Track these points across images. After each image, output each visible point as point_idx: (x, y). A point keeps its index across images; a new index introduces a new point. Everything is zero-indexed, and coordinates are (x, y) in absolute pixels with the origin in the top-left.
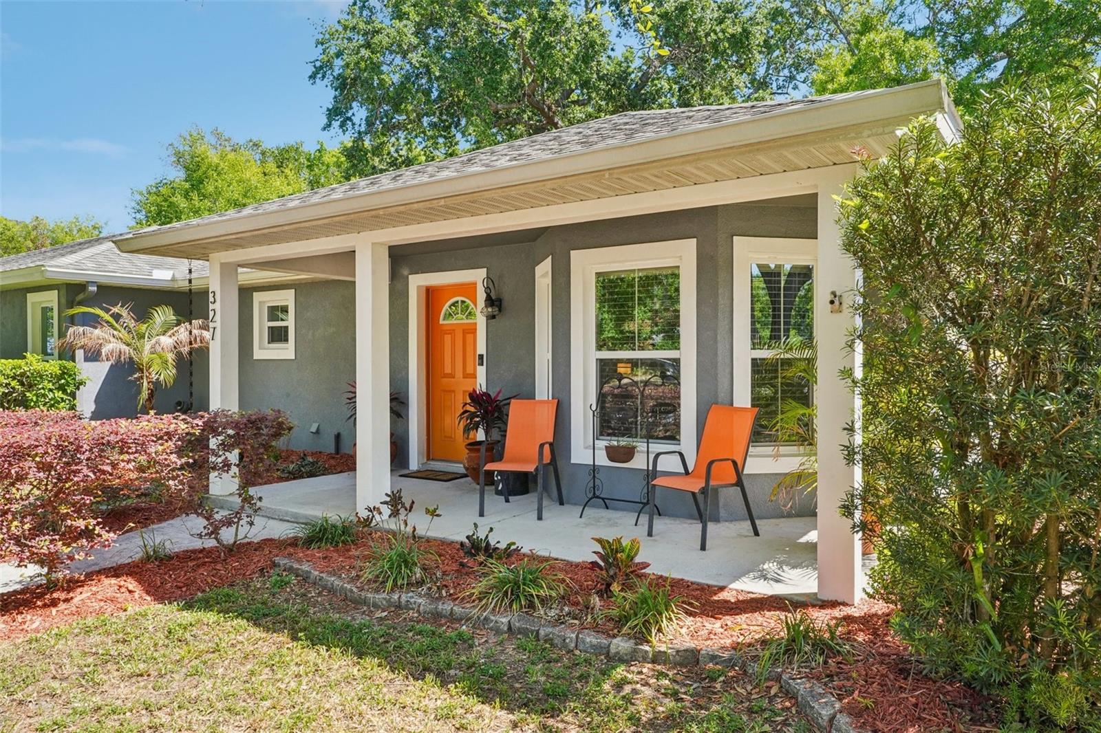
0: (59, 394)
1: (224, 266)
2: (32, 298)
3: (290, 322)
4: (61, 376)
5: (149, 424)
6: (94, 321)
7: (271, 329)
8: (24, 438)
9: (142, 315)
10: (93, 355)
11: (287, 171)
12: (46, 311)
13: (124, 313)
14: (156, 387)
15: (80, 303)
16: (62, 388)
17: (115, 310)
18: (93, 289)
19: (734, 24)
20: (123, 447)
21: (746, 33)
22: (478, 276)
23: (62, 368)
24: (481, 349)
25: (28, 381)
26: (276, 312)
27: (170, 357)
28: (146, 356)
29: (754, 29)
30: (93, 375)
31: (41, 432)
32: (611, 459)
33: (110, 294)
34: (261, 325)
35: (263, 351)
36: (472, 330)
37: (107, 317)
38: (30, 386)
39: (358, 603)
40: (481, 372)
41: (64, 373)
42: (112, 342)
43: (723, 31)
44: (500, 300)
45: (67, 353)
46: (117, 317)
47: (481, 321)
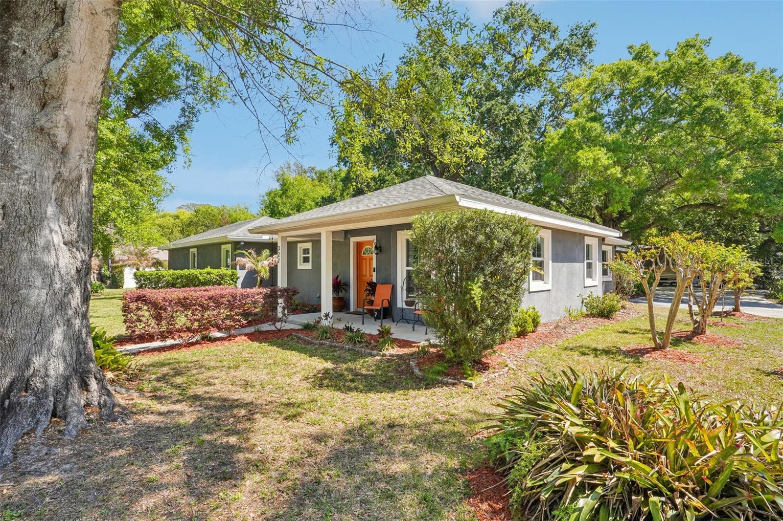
0: (231, 282)
1: (282, 237)
2: (223, 247)
3: (310, 255)
4: (232, 276)
5: (255, 290)
6: (243, 256)
7: (304, 257)
8: (224, 292)
9: (259, 253)
10: (243, 268)
11: (323, 184)
12: (227, 251)
13: (253, 252)
14: (262, 280)
15: (239, 249)
16: (232, 280)
17: (250, 251)
18: (242, 243)
19: (513, 115)
20: (248, 296)
21: (519, 120)
22: (373, 238)
23: (232, 272)
24: (374, 266)
25: (222, 277)
26: (306, 251)
27: (268, 268)
28: (259, 268)
29: (523, 118)
30: (241, 274)
31: (228, 291)
32: (407, 305)
33: (248, 245)
34: (300, 256)
35: (301, 266)
36: (371, 259)
37: (247, 253)
38: (222, 279)
39: (311, 343)
40: (374, 274)
41: (233, 274)
42: (248, 262)
43: (508, 119)
44: (380, 247)
45: (234, 267)
46: (250, 254)
47: (374, 256)
